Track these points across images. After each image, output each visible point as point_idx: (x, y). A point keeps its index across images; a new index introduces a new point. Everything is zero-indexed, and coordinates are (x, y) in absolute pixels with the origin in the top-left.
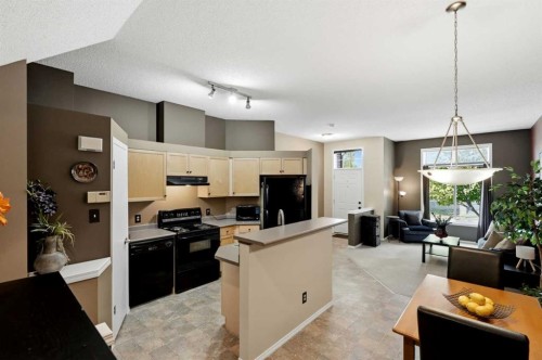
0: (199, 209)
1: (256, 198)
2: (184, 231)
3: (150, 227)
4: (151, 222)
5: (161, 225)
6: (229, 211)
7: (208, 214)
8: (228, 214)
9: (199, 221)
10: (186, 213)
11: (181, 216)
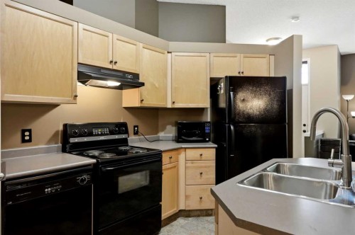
0: (124, 125)
1: (200, 111)
2: (108, 156)
3: (48, 151)
4: (49, 142)
5: (67, 148)
6: (163, 129)
7: (136, 133)
8: (161, 134)
9: (125, 142)
10: (106, 130)
11: (99, 133)
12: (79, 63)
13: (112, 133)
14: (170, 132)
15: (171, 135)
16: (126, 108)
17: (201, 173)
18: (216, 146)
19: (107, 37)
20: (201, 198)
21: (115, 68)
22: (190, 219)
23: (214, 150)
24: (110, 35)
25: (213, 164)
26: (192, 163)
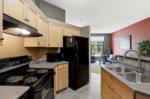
6: (41, 57)
7: (31, 60)
8: (41, 59)
9: (28, 66)
10: (18, 62)
11: (14, 64)
12: (4, 14)
13: (21, 63)
14: (45, 58)
15: (45, 59)
16: (26, 47)
17: (64, 74)
18: (69, 62)
19: (24, 3)
20: (64, 84)
21: (27, 24)
22: (60, 93)
23: (68, 64)
24: (25, 3)
25: (68, 69)
26: (61, 71)
